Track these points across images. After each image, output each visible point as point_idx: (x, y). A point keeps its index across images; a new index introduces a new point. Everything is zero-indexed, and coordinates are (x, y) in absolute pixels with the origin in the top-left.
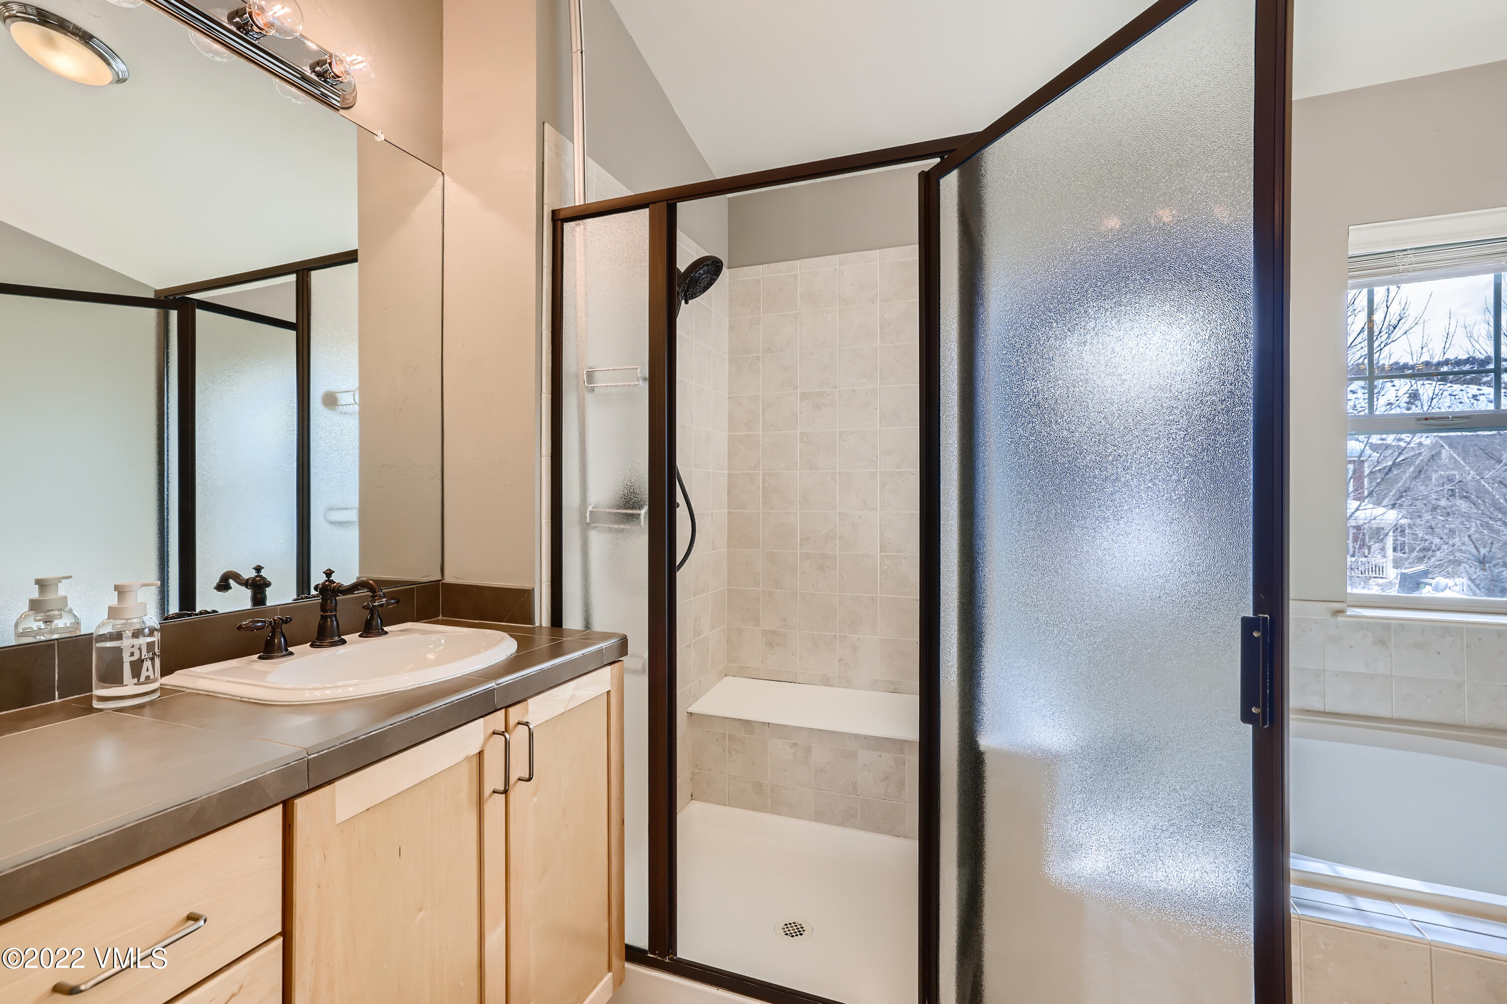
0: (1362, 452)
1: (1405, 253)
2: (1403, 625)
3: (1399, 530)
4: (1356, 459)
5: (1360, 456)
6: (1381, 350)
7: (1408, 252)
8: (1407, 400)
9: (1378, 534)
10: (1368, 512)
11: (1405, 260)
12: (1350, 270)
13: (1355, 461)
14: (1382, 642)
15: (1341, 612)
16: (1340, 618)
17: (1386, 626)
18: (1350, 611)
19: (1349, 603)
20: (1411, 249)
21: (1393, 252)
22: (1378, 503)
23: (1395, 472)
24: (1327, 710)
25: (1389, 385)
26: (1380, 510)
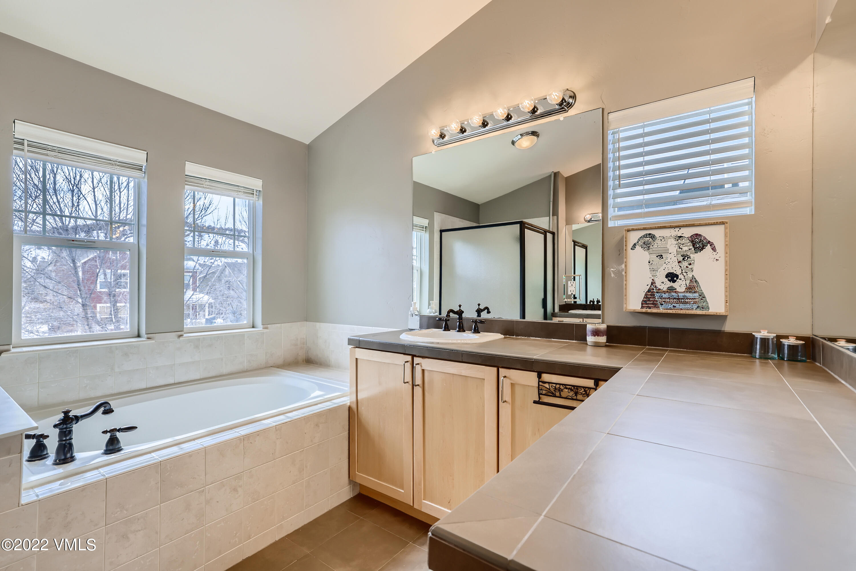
0: (195, 267)
1: (206, 180)
2: (204, 338)
3: (211, 306)
4: (192, 270)
5: (194, 269)
6: (202, 218)
7: (207, 180)
8: (214, 244)
9: (202, 307)
10: (197, 296)
11: (206, 183)
12: (186, 181)
13: (192, 271)
14: (197, 347)
15: (181, 336)
16: (181, 339)
17: (198, 339)
18: (185, 335)
19: (185, 332)
20: (208, 179)
21: (202, 178)
22: (201, 292)
23: (208, 276)
24: (175, 382)
25: (207, 235)
26: (202, 295)
